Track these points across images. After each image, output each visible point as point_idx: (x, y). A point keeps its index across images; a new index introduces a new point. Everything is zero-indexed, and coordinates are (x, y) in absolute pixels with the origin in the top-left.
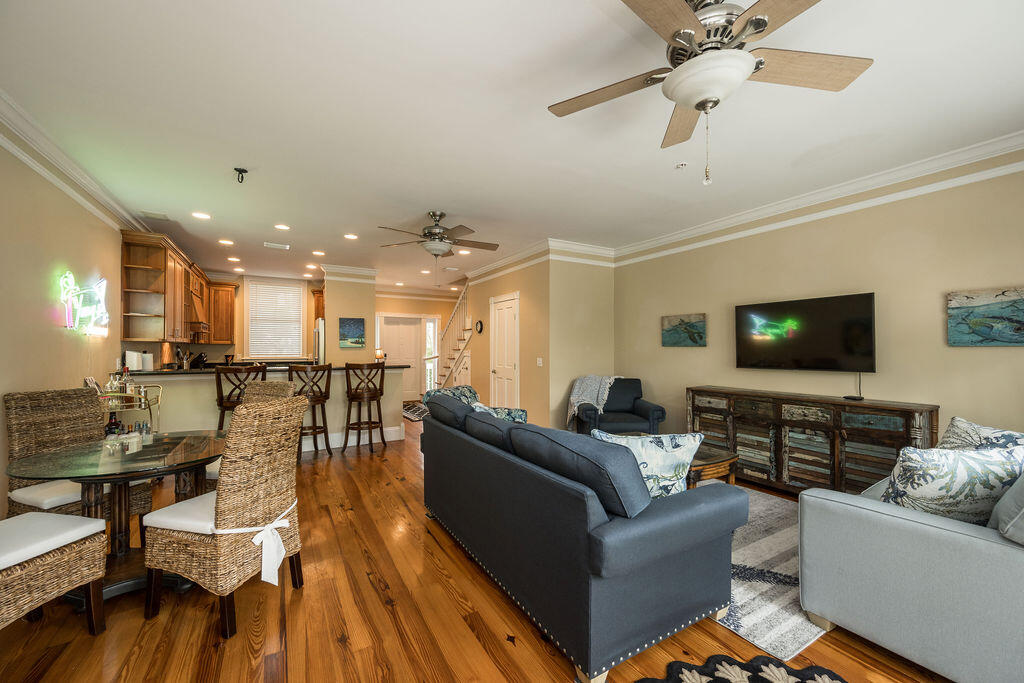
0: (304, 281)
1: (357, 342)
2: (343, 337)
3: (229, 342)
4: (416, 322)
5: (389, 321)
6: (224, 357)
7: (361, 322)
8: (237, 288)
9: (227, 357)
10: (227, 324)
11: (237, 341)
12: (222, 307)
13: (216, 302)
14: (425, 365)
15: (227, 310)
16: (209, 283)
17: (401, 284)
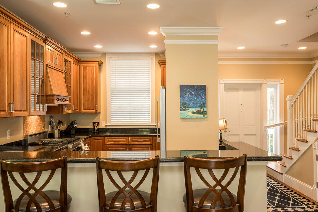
0: (152, 53)
1: (198, 112)
2: (184, 107)
3: (94, 111)
4: (258, 87)
5: (229, 88)
6: (92, 124)
7: (202, 89)
8: (101, 64)
9: (94, 123)
10: (92, 95)
11: (101, 109)
12: (89, 81)
13: (85, 77)
14: (266, 132)
15: (92, 83)
16: (79, 62)
17: (241, 48)
